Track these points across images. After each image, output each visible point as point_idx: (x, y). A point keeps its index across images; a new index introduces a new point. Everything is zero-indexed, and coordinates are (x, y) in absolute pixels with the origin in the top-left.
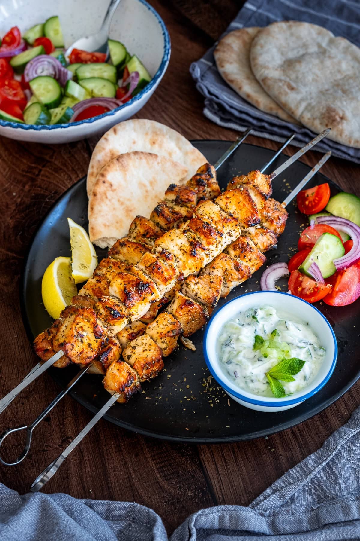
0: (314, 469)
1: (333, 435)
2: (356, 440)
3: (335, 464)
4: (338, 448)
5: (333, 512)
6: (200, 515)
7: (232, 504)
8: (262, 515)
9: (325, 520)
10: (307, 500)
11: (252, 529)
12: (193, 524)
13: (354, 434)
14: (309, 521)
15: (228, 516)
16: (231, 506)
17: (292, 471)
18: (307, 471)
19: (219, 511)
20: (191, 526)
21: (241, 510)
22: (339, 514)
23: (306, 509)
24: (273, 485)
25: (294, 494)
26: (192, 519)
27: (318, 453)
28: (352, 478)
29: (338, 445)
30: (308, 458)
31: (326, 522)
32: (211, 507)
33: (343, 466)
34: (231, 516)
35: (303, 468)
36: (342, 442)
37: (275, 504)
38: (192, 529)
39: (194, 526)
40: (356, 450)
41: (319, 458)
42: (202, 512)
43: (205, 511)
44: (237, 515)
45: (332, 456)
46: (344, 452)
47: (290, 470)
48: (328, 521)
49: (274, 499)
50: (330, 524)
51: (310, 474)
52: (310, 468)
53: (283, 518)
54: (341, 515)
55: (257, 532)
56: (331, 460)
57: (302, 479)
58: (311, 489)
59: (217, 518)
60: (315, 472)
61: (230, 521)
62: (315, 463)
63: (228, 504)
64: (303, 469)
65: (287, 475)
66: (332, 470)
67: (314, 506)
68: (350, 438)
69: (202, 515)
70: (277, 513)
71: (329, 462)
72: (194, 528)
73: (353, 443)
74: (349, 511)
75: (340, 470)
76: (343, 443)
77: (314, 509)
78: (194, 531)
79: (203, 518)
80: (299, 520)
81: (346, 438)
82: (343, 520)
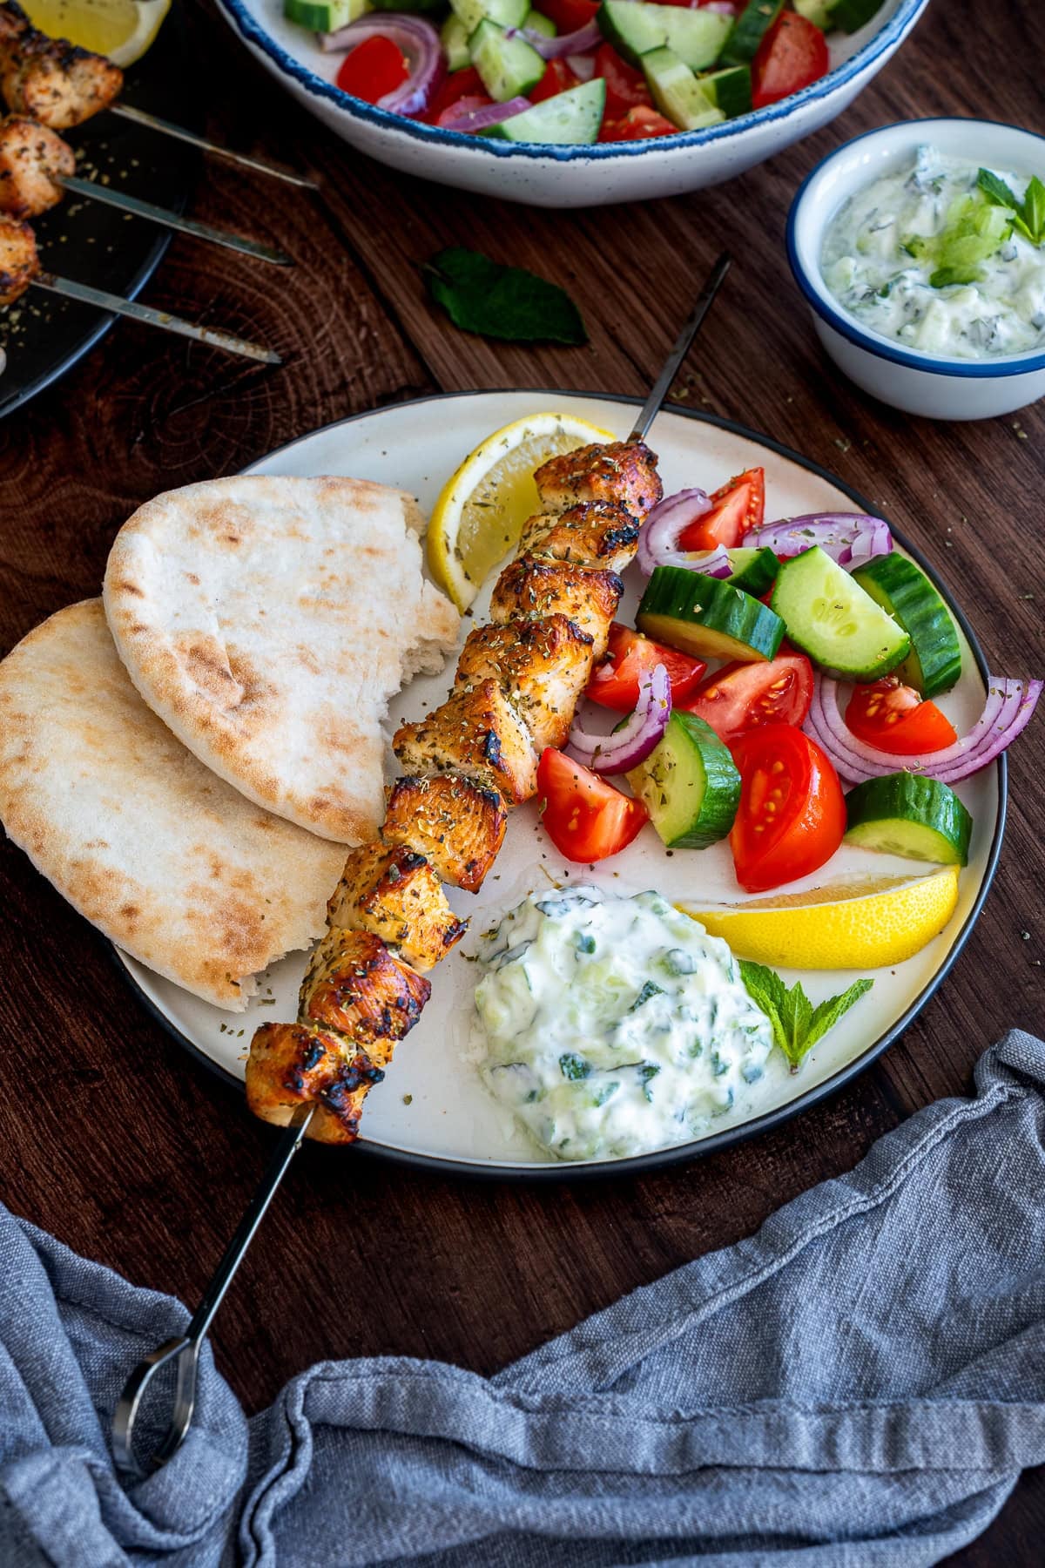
0: (713, 1298)
1: (796, 1201)
2: (864, 1226)
3: (780, 1289)
4: (801, 1245)
5: (738, 1434)
6: (316, 1379)
7: (422, 1357)
8: (518, 1403)
9: (705, 1452)
10: (676, 1388)
11: (468, 1438)
12: (298, 1409)
13: (862, 1208)
14: (657, 1447)
15: (404, 1392)
16: (418, 1362)
17: (646, 1294)
18: (687, 1300)
19: (380, 1373)
20: (294, 1416)
21: (445, 1376)
22: (754, 1442)
23: (660, 1411)
24: (576, 1330)
25: (639, 1365)
26: (294, 1392)
27: (737, 1252)
28: (825, 1343)
29: (805, 1234)
30: (703, 1260)
31: (708, 1460)
32: (355, 1357)
33: (803, 1300)
34: (412, 1393)
35: (681, 1289)
36: (819, 1227)
37: (572, 1384)
38: (300, 1423)
39: (304, 1412)
40: (856, 1255)
41: (738, 1266)
42: (324, 1371)
43: (332, 1369)
44: (429, 1389)
45: (776, 1267)
46: (817, 1258)
47: (640, 1290)
48: (714, 1456)
49: (570, 1371)
50: (719, 1466)
51: (696, 1309)
52: (701, 1290)
53: (580, 1420)
54: (759, 1446)
55: (484, 1447)
56: (772, 1277)
57: (669, 1320)
58: (696, 1359)
59: (370, 1393)
60: (715, 1306)
61: (411, 1407)
62: (720, 1279)
63: (409, 1355)
64: (680, 1291)
65: (626, 1302)
66: (768, 1308)
67: (687, 1409)
68: (848, 1220)
69: (324, 1379)
70: (565, 1403)
71: (766, 1282)
72: (304, 1418)
73: (853, 1233)
74: (787, 1437)
75: (792, 1310)
76: (819, 1231)
77: (684, 1420)
78: (305, 1428)
79: (326, 1389)
80: (628, 1434)
81: (833, 1218)
82: (760, 1462)
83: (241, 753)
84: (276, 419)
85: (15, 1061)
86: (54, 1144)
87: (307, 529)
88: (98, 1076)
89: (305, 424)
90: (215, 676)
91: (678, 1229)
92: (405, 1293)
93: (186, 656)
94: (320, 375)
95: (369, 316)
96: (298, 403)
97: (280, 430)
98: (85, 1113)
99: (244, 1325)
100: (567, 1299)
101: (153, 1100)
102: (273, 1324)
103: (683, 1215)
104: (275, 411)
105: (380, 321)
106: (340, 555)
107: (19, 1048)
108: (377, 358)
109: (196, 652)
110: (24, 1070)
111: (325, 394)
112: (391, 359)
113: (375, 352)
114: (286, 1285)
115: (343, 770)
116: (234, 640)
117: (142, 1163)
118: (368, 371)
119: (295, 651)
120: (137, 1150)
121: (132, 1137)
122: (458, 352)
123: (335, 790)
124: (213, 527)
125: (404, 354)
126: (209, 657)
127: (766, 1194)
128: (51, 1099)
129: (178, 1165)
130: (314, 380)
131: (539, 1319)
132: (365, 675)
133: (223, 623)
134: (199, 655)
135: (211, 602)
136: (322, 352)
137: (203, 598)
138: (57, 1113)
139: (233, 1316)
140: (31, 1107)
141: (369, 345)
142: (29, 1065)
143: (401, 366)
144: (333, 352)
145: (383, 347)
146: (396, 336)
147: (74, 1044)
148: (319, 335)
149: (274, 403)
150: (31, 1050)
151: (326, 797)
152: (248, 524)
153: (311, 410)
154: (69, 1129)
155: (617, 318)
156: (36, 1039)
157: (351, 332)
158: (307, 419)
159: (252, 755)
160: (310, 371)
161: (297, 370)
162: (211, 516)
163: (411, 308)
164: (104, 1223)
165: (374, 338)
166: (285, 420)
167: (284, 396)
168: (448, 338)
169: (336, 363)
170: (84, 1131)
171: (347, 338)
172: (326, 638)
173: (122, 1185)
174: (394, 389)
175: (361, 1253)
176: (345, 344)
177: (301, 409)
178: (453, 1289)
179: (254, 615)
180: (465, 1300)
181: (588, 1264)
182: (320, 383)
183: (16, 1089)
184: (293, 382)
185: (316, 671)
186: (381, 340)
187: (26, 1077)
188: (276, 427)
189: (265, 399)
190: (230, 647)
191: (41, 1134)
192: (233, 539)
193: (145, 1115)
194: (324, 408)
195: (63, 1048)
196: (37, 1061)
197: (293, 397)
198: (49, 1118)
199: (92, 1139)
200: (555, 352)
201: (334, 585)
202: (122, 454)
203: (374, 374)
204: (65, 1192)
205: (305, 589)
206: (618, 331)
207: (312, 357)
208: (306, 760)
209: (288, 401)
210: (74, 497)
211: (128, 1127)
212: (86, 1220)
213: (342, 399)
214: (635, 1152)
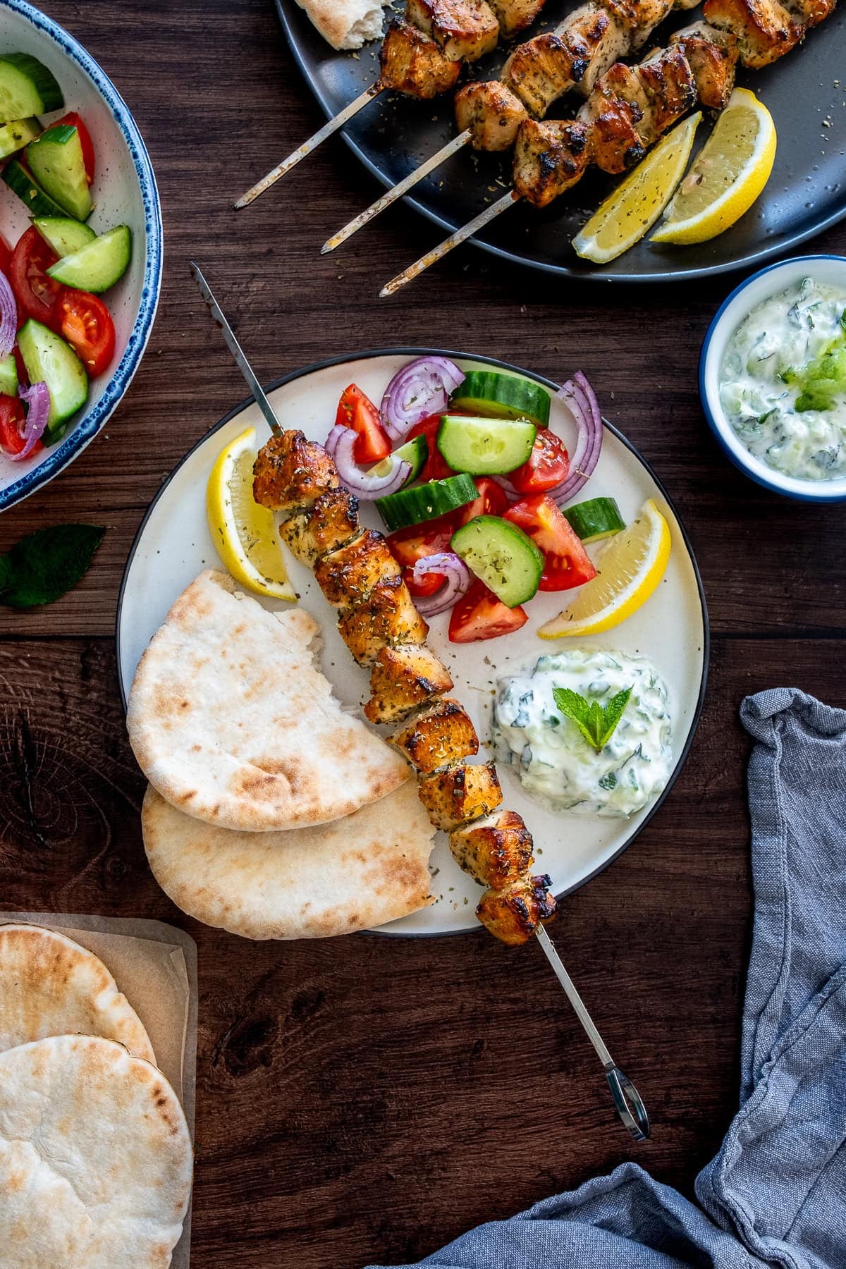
83: (324, 809)
84: (68, 749)
85: (450, 1082)
86: (511, 1080)
87: (201, 654)
88: (481, 1042)
89: (81, 733)
90: (268, 787)
91: (717, 785)
92: (682, 939)
93: (245, 793)
94: (45, 706)
95: (12, 653)
96: (61, 729)
97: (78, 750)
98: (499, 1057)
99: (660, 1026)
100: (725, 860)
101: (509, 1020)
102: (667, 1012)
103: (710, 779)
104: (61, 746)
105: (18, 647)
106: (229, 649)
107: (443, 1077)
108: (49, 664)
109: (246, 786)
110: (458, 1080)
111: (63, 709)
112: (55, 656)
113: (44, 663)
114: (649, 996)
115: (364, 759)
116: (249, 755)
117: (543, 1041)
118: (57, 675)
119: (275, 726)
120: (536, 1039)
121: (526, 1039)
122: (69, 611)
123: (373, 773)
124: (170, 711)
125: (54, 645)
126: (254, 781)
127: (721, 731)
128: (482, 1072)
129: (555, 1022)
130: (48, 711)
131: (729, 879)
132: (313, 698)
133: (234, 753)
134: (249, 786)
135: (216, 749)
136: (27, 695)
137: (212, 752)
138: (492, 1072)
139: (653, 1029)
140: (482, 1084)
141: (34, 663)
142: (456, 1076)
143: (63, 652)
144: (31, 689)
145: (43, 656)
146: (37, 644)
147: (455, 1047)
148: (12, 691)
149: (54, 744)
150: (447, 1071)
151: (374, 782)
152: (179, 688)
153: (71, 724)
154: (505, 1070)
155: (93, 499)
156: (441, 1066)
157: (20, 670)
158: (78, 731)
159: (328, 805)
160: (39, 710)
161: (34, 718)
162: (162, 707)
163: (18, 623)
164: (569, 1073)
165: (31, 658)
166: (72, 744)
167: (52, 736)
168: (55, 612)
169: (40, 691)
170: (510, 1062)
171: (23, 675)
172: (278, 702)
173: (551, 1055)
174: (81, 666)
175: (650, 951)
176: (27, 678)
177: (69, 730)
178: (693, 914)
179: (240, 731)
180: (701, 911)
181: (713, 840)
182: (52, 708)
183: (467, 1088)
184: (43, 725)
185: (295, 724)
186: (35, 654)
187: (462, 1080)
188: (75, 752)
189: (48, 748)
190: (252, 761)
191: (501, 1086)
192: (185, 705)
193: (517, 1027)
194: (74, 715)
195: (454, 1054)
196: (454, 1071)
197: (54, 730)
198: (493, 1078)
199: (517, 1060)
200: (100, 552)
201: (247, 669)
202: (50, 855)
203: (61, 672)
204: (540, 1086)
205: (240, 689)
206: (103, 504)
207: (29, 703)
208: (346, 775)
209: (58, 735)
210: (70, 897)
211: (520, 1038)
212: (563, 1082)
213: (72, 701)
214: (663, 786)
